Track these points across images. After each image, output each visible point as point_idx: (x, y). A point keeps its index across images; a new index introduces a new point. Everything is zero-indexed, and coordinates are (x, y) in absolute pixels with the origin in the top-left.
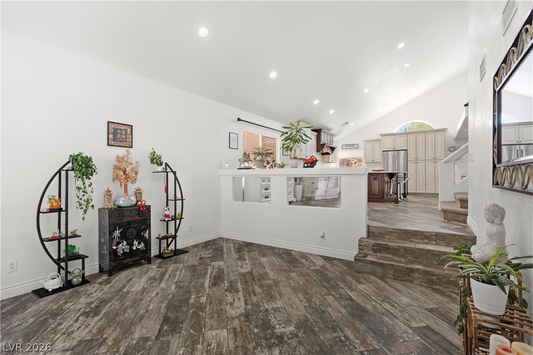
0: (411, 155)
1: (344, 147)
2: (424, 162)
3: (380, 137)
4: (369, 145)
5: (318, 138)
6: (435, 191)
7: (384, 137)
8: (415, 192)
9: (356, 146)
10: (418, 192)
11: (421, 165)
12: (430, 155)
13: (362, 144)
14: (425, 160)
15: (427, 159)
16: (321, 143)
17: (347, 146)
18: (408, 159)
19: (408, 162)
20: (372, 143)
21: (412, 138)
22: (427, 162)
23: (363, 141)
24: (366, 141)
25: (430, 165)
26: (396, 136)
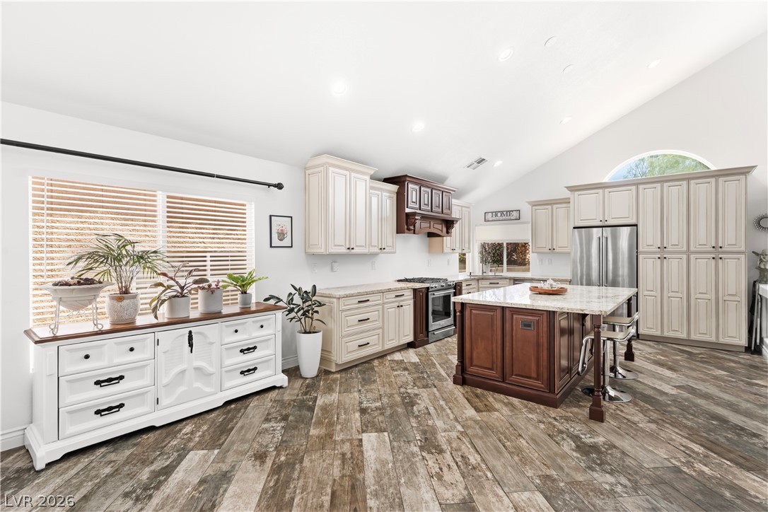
0: (649, 238)
1: (489, 216)
2: (685, 257)
3: (567, 194)
4: (543, 213)
5: (401, 199)
6: (717, 337)
7: (577, 193)
8: (658, 333)
9: (515, 215)
10: (666, 334)
11: (675, 266)
12: (702, 237)
13: (527, 211)
14: (688, 252)
15: (692, 248)
16: (407, 210)
17: (496, 215)
18: (640, 249)
19: (641, 257)
20: (549, 207)
21: (650, 195)
22: (692, 256)
23: (529, 203)
24: (536, 204)
25: (702, 267)
26: (607, 190)
